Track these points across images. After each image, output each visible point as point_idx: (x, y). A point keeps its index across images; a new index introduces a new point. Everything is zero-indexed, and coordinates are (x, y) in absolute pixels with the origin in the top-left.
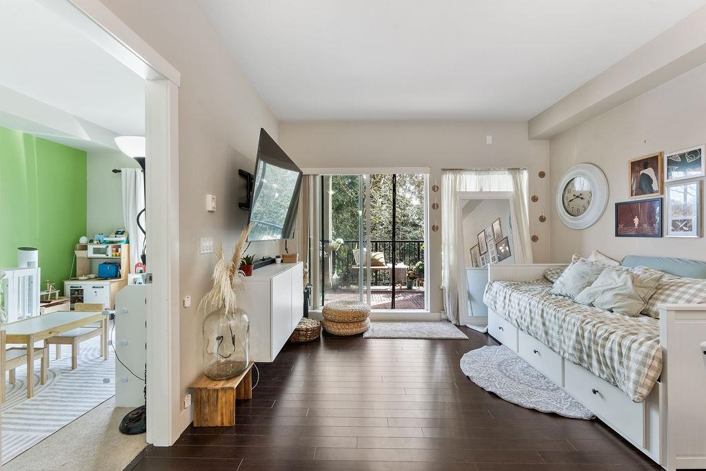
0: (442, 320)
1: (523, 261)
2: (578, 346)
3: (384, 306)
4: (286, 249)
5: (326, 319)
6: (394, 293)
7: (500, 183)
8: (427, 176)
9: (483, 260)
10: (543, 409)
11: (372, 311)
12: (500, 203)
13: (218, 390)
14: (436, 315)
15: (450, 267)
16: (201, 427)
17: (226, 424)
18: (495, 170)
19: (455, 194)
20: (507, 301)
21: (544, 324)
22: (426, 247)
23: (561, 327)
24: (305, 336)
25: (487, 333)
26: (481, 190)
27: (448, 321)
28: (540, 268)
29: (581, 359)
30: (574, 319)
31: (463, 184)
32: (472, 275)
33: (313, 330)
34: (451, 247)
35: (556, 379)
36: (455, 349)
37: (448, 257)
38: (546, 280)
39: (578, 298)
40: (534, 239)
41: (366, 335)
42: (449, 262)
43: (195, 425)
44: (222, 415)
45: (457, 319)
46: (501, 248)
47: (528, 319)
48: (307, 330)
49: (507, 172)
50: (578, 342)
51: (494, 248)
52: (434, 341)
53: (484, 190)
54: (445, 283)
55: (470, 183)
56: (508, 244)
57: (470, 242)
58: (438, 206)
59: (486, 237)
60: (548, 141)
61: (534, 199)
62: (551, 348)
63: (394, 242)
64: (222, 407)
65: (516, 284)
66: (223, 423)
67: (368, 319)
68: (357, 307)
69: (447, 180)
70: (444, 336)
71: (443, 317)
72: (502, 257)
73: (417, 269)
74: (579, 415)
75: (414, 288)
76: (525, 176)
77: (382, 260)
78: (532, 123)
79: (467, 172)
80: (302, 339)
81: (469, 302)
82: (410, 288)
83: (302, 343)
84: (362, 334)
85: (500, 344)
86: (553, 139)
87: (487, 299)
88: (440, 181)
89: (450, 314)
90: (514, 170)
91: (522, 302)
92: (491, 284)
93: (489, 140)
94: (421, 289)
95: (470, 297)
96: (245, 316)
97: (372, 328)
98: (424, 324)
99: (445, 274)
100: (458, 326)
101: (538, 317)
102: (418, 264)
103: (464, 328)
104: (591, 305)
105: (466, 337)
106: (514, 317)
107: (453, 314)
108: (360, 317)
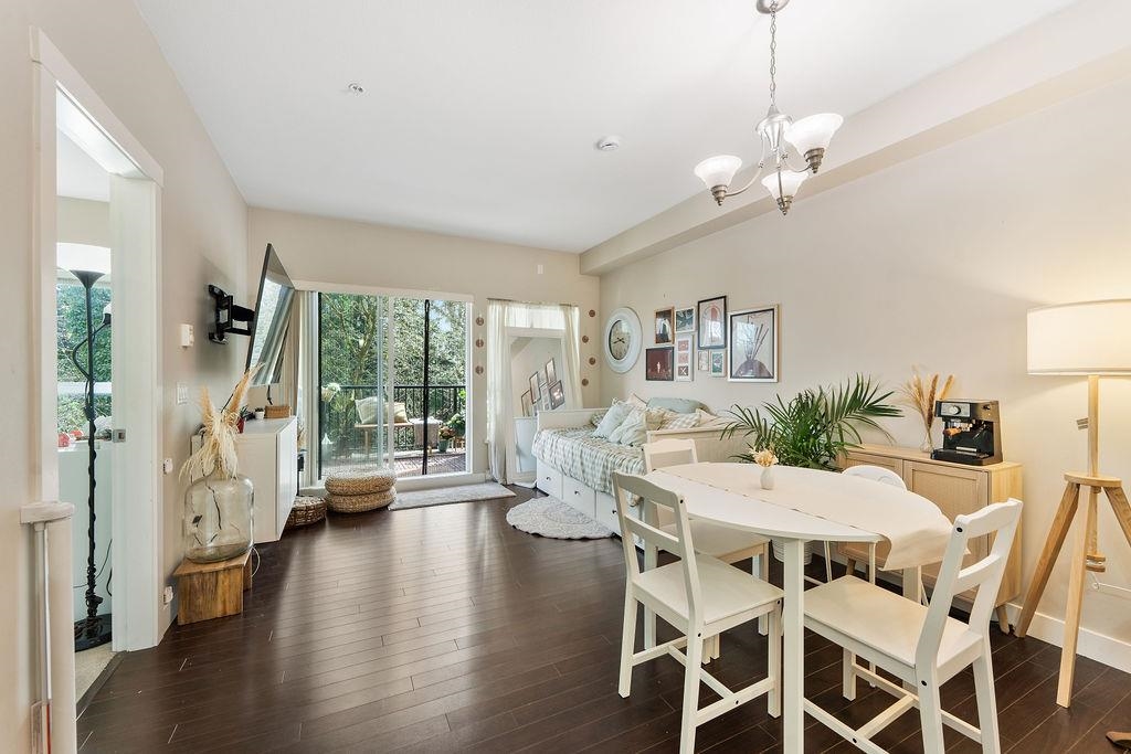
0: (486, 481)
1: (574, 407)
2: (604, 477)
3: (414, 473)
4: (269, 399)
5: (333, 494)
6: (425, 458)
7: (552, 319)
8: (469, 307)
9: (536, 409)
10: (577, 536)
11: (399, 479)
12: (552, 341)
13: (217, 572)
14: (481, 476)
15: (496, 416)
16: (191, 624)
17: (230, 612)
18: (546, 304)
19: (503, 329)
20: (554, 448)
21: (582, 464)
22: (467, 395)
23: (594, 463)
24: (306, 517)
25: (535, 488)
26: (532, 325)
27: (495, 481)
28: (587, 414)
29: (605, 487)
30: (602, 454)
31: (512, 317)
32: (521, 426)
33: (316, 508)
34: (498, 394)
35: (589, 513)
36: (500, 506)
37: (493, 405)
38: (593, 425)
39: (610, 438)
40: (585, 382)
41: (391, 507)
42: (495, 410)
43: (182, 622)
44: (224, 602)
45: (505, 478)
46: (555, 394)
47: (571, 463)
48: (308, 508)
49: (558, 308)
50: (604, 473)
51: (547, 395)
52: (476, 503)
53: (535, 327)
54: (491, 437)
55: (520, 317)
56: (562, 391)
57: (520, 387)
58: (482, 343)
59: (538, 379)
60: (598, 278)
61: (585, 339)
62: (586, 484)
63: (426, 387)
64: (224, 594)
65: (563, 431)
66: (225, 613)
67: (393, 489)
68: (379, 473)
69: (494, 311)
70: (490, 497)
71: (489, 477)
72: (555, 404)
73: (453, 424)
74: (603, 535)
75: (448, 450)
76: (576, 312)
77: (403, 414)
78: (584, 257)
79: (516, 304)
80: (301, 521)
81: (517, 458)
82: (443, 451)
83: (301, 528)
84: (386, 507)
85: (547, 495)
86: (603, 277)
87: (535, 450)
88: (485, 311)
89: (496, 473)
90: (566, 306)
91: (567, 445)
92: (540, 433)
93: (540, 270)
94: (459, 450)
95: (519, 452)
96: (248, 481)
97: (399, 498)
98: (466, 488)
99: (491, 426)
100: (506, 486)
101: (578, 459)
102: (454, 418)
103: (512, 487)
104: (620, 442)
105: (514, 494)
106: (559, 463)
107: (500, 472)
108: (383, 486)
